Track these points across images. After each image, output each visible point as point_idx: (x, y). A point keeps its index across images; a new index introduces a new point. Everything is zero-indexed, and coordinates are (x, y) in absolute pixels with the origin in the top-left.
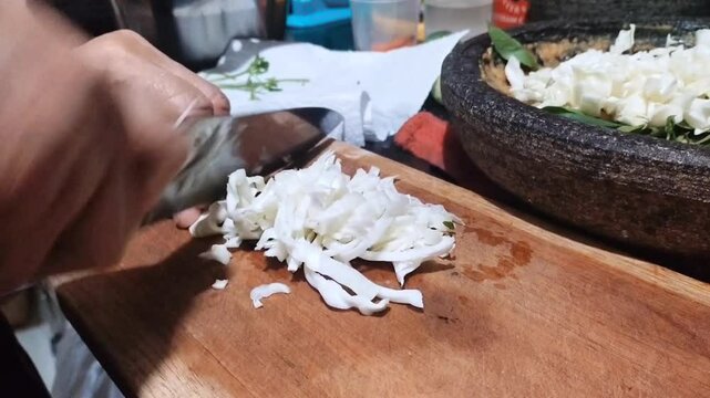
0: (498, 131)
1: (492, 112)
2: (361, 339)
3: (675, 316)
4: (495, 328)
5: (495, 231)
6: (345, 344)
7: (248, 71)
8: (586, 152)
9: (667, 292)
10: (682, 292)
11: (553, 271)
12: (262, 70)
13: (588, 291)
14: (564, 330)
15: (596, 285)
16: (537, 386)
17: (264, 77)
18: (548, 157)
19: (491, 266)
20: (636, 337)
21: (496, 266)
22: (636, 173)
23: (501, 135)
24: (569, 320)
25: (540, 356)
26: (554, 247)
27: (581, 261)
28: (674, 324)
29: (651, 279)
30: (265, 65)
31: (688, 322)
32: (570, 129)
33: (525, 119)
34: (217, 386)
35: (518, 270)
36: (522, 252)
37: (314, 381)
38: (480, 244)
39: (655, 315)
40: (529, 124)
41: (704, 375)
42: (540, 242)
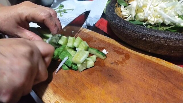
0: (120, 28)
1: (118, 23)
2: (92, 82)
3: (163, 72)
4: (122, 77)
5: (121, 51)
6: (88, 83)
7: (59, 8)
8: (140, 34)
9: (161, 65)
10: (164, 65)
11: (134, 61)
12: (62, 7)
13: (143, 66)
14: (137, 77)
15: (144, 64)
16: (132, 92)
17: (62, 9)
18: (131, 34)
19: (120, 60)
20: (154, 78)
21: (121, 60)
22: (152, 39)
23: (120, 29)
24: (138, 74)
25: (132, 84)
26: (134, 54)
27: (141, 58)
28: (162, 74)
29: (157, 62)
30: (63, 6)
31: (165, 73)
32: (136, 28)
33: (126, 25)
34: (60, 96)
35: (127, 61)
36: (127, 56)
37: (82, 93)
38: (118, 55)
39: (158, 72)
40: (127, 27)
41: (169, 86)
42: (131, 53)
